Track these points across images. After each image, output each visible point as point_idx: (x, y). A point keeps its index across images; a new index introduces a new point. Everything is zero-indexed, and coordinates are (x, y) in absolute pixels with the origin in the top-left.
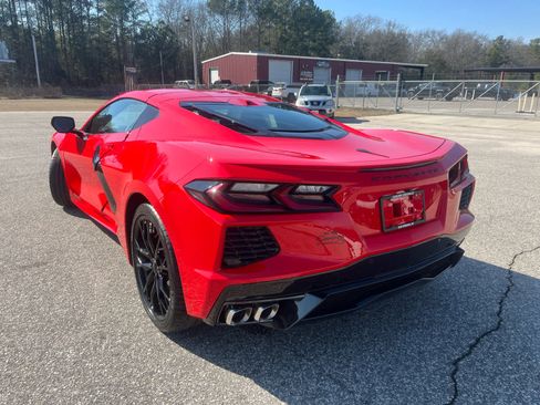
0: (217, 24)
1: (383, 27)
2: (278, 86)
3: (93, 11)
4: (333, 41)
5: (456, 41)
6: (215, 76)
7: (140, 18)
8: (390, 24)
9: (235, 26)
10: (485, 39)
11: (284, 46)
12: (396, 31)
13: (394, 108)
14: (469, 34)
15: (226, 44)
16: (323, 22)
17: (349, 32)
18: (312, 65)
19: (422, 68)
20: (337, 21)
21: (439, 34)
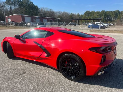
0: (8, 7)
1: (49, 10)
2: (29, 23)
4: (38, 13)
5: (64, 14)
6: (10, 20)
8: (50, 10)
10: (69, 13)
12: (52, 11)
17: (42, 11)
18: (35, 18)
19: (59, 19)
20: (39, 8)
21: (61, 12)
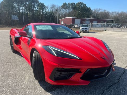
0: (63, 11)
1: (103, 11)
2: (77, 25)
3: (36, 9)
4: (91, 14)
5: (121, 14)
6: (62, 23)
7: (46, 10)
8: (105, 10)
9: (68, 11)
11: (79, 16)
12: (106, 12)
13: (105, 30)
14: (125, 12)
15: (65, 15)
16: (88, 10)
17: (95, 12)
18: (85, 20)
19: (113, 21)
20: (92, 10)
21: (117, 12)
